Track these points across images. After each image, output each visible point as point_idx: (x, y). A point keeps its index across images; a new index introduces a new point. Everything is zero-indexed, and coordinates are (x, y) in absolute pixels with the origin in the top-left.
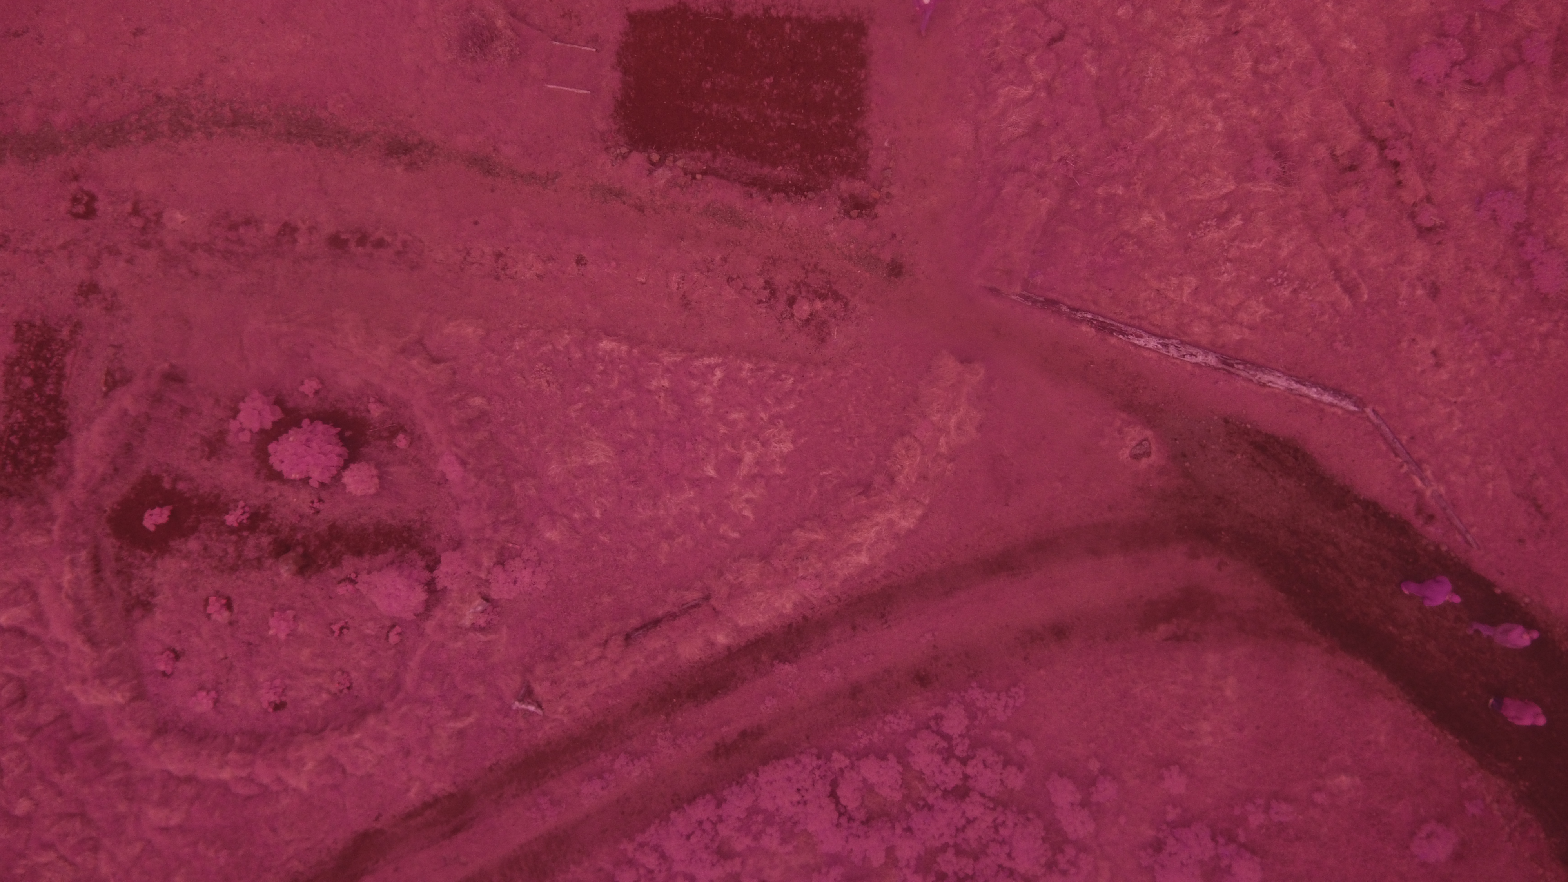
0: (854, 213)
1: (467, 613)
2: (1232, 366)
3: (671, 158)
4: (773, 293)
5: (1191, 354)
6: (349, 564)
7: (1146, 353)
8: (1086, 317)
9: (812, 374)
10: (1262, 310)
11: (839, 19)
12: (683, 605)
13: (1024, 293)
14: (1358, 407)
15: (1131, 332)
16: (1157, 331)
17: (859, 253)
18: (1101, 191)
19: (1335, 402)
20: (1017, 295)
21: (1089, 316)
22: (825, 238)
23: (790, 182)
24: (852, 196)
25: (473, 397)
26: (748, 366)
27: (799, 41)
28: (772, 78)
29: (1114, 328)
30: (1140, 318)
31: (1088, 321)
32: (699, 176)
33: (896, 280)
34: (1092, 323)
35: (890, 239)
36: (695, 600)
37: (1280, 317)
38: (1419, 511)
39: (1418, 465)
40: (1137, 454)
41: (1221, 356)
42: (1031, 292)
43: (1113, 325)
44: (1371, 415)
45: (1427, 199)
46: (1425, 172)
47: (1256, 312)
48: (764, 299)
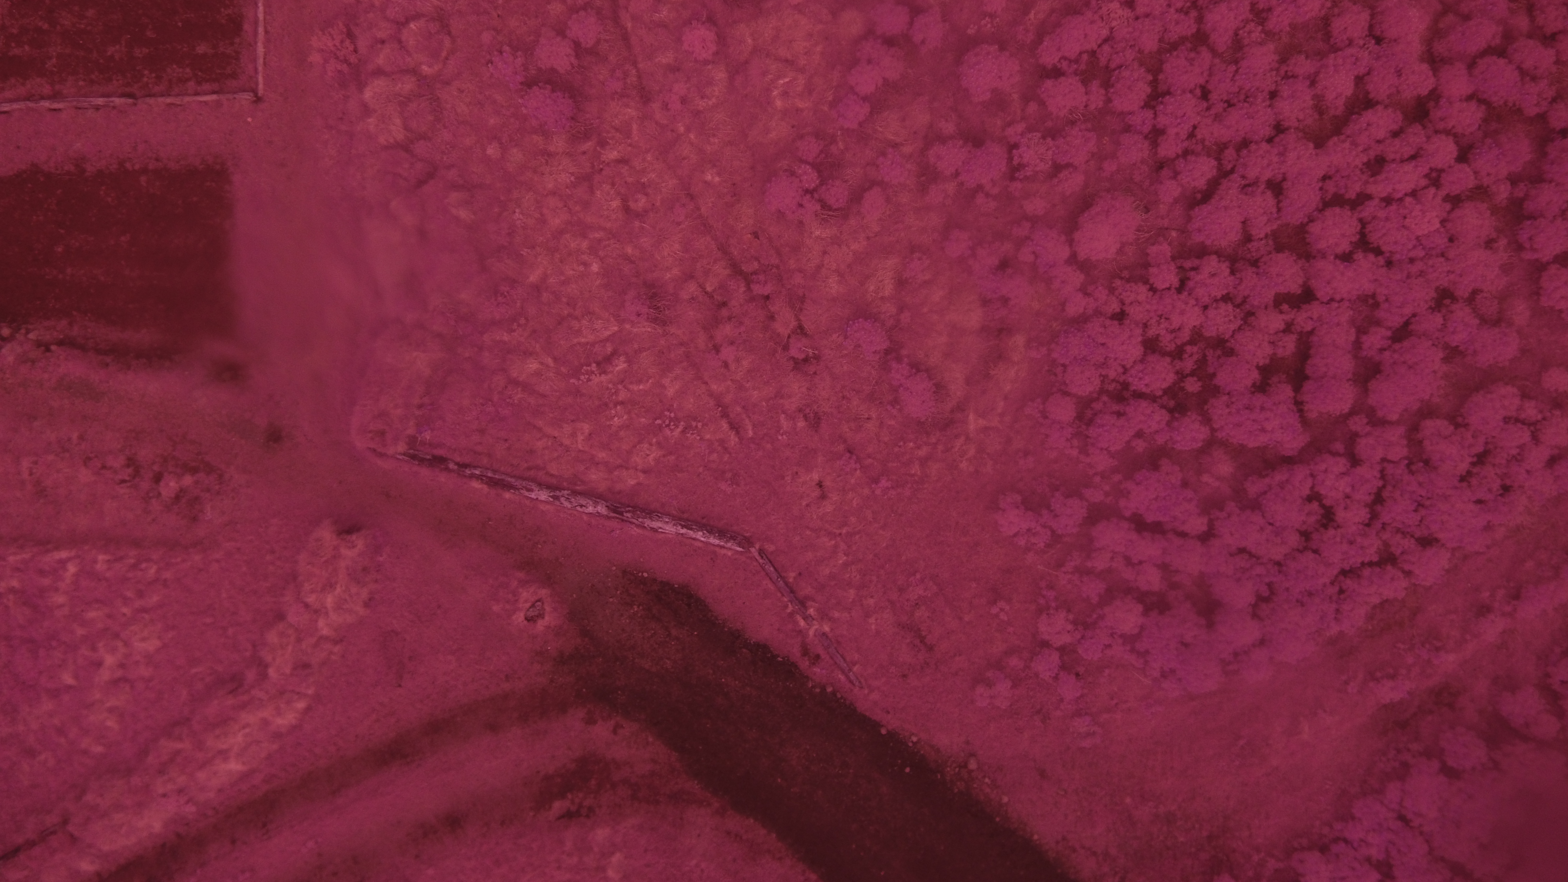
2: (622, 514)
3: (23, 331)
4: (137, 471)
5: (581, 506)
7: (542, 507)
8: (476, 473)
9: (179, 560)
10: (655, 453)
11: (200, 167)
13: (411, 451)
14: (743, 548)
15: (524, 487)
16: (554, 481)
17: (232, 419)
18: (486, 338)
19: (722, 544)
20: (403, 454)
22: (193, 406)
23: (155, 346)
24: (222, 359)
26: (101, 557)
27: (158, 193)
28: (130, 235)
29: (505, 483)
30: (537, 468)
31: (479, 477)
33: (275, 446)
34: (482, 479)
36: (54, 825)
37: (672, 458)
38: (805, 652)
39: (803, 603)
40: (532, 617)
41: (612, 505)
42: (417, 451)
43: (503, 480)
44: (756, 555)
45: (800, 330)
46: (797, 302)
47: (648, 455)
48: (127, 478)
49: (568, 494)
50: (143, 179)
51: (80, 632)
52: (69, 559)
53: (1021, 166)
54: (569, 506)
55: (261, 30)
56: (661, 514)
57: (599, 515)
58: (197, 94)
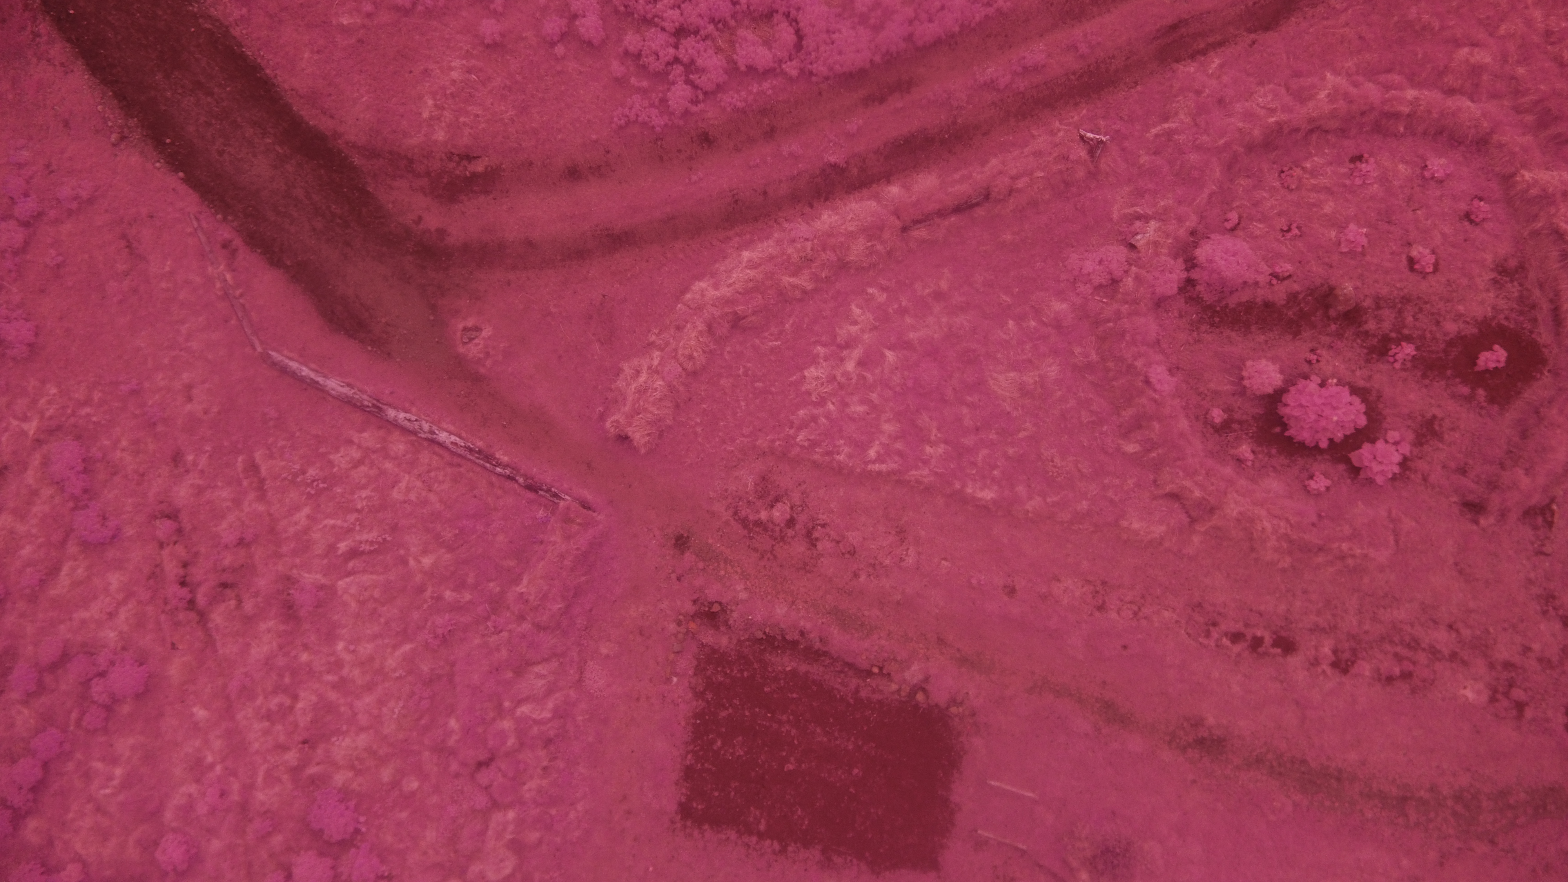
0: (716, 608)
1: (1152, 233)
2: (373, 404)
3: (903, 694)
4: (809, 534)
5: (409, 420)
6: (1279, 294)
7: (452, 428)
8: (501, 469)
9: (777, 443)
10: (335, 457)
11: (706, 827)
12: (930, 225)
13: (557, 501)
14: (268, 354)
15: (462, 449)
16: (437, 449)
17: (716, 564)
18: (467, 596)
19: (287, 361)
20: (563, 499)
21: (498, 470)
22: (749, 585)
23: (779, 652)
24: (717, 628)
25: (1135, 453)
26: (840, 458)
27: (752, 808)
28: (786, 770)
29: (476, 455)
30: (451, 464)
31: (500, 465)
32: (875, 670)
33: (682, 532)
34: (497, 463)
35: (683, 576)
36: (917, 229)
37: (322, 450)
38: (233, 253)
39: (225, 294)
40: (475, 331)
41: (383, 415)
42: (550, 501)
43: (479, 458)
44: (258, 345)
45: (162, 545)
46: (154, 575)
47: (344, 456)
48: (818, 527)
49: (422, 433)
51: (874, 396)
54: (423, 423)
56: (341, 399)
57: (397, 409)
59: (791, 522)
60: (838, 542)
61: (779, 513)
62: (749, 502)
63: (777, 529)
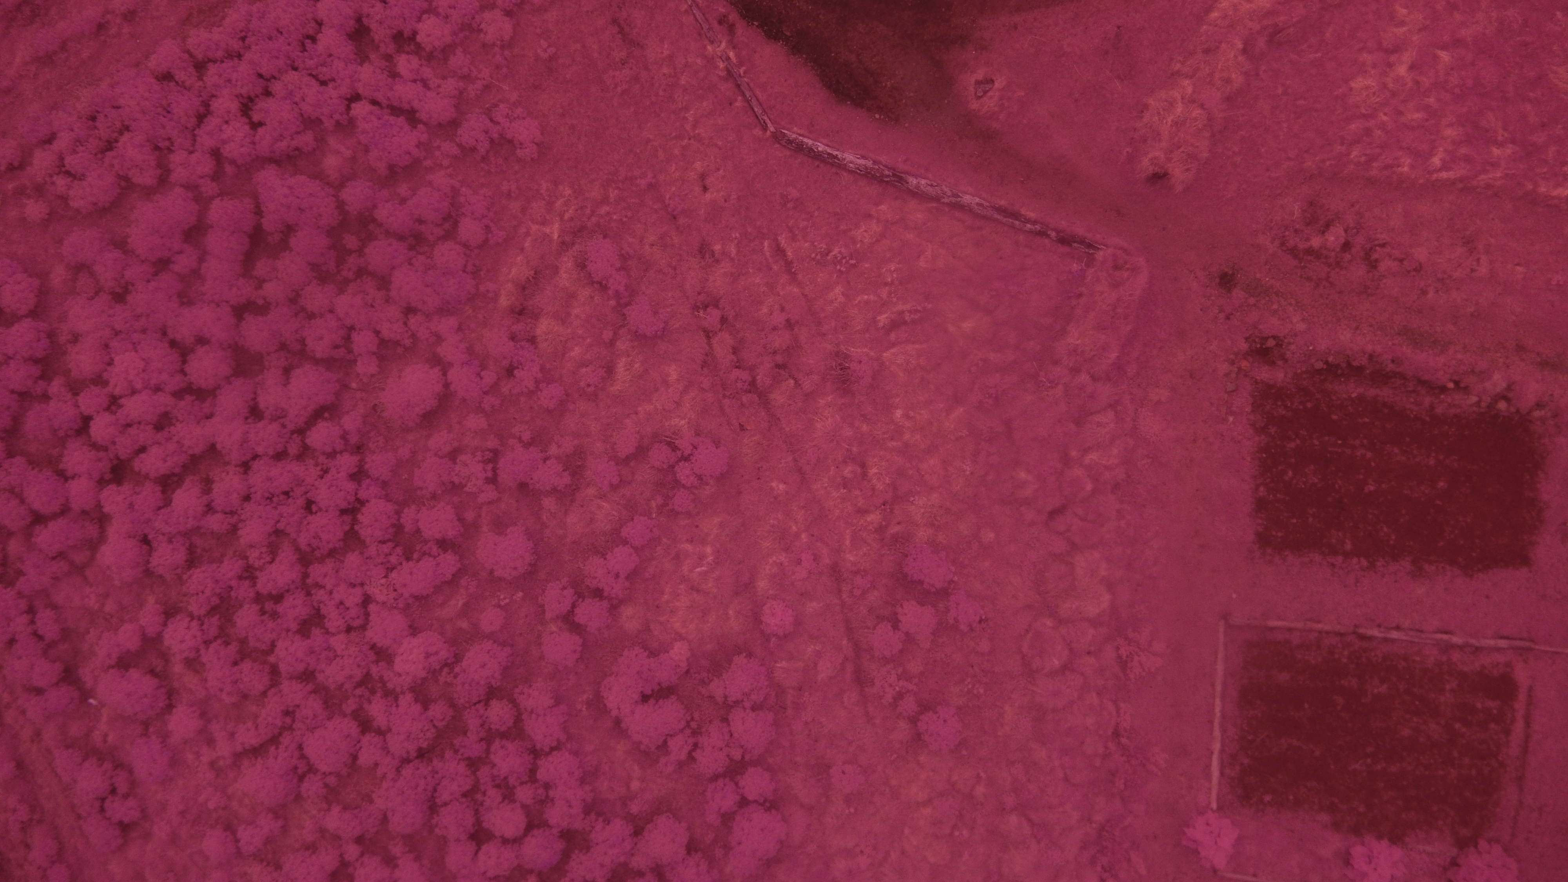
0: (1271, 343)
2: (893, 173)
3: (1482, 405)
4: (1367, 256)
5: (931, 187)
7: (971, 190)
8: (1031, 225)
9: (1328, 163)
10: (858, 233)
11: (1287, 552)
13: (1092, 252)
14: (781, 131)
15: (987, 209)
16: (959, 213)
17: (1267, 299)
18: (1011, 356)
19: (800, 138)
20: (1101, 249)
22: (1306, 315)
23: (1342, 379)
24: (1272, 363)
26: (1403, 171)
27: (1334, 531)
28: (1365, 491)
29: (1002, 214)
30: (971, 229)
31: (1028, 222)
32: (1451, 385)
33: (1227, 270)
34: (1025, 220)
35: (1232, 314)
37: (843, 227)
38: (731, 28)
39: (730, 74)
40: (988, 83)
41: (903, 184)
42: (1086, 252)
43: (1005, 217)
44: (769, 124)
45: (709, 335)
46: (708, 362)
47: (865, 231)
48: (1377, 248)
49: (944, 198)
50: (1348, 546)
51: (1431, 100)
52: (1440, 170)
53: (486, 462)
54: (944, 187)
55: (1219, 688)
56: (857, 173)
57: (916, 176)
58: (1290, 630)
59: (1346, 246)
60: (1401, 261)
61: (1334, 237)
62: (1296, 231)
63: (1333, 254)
